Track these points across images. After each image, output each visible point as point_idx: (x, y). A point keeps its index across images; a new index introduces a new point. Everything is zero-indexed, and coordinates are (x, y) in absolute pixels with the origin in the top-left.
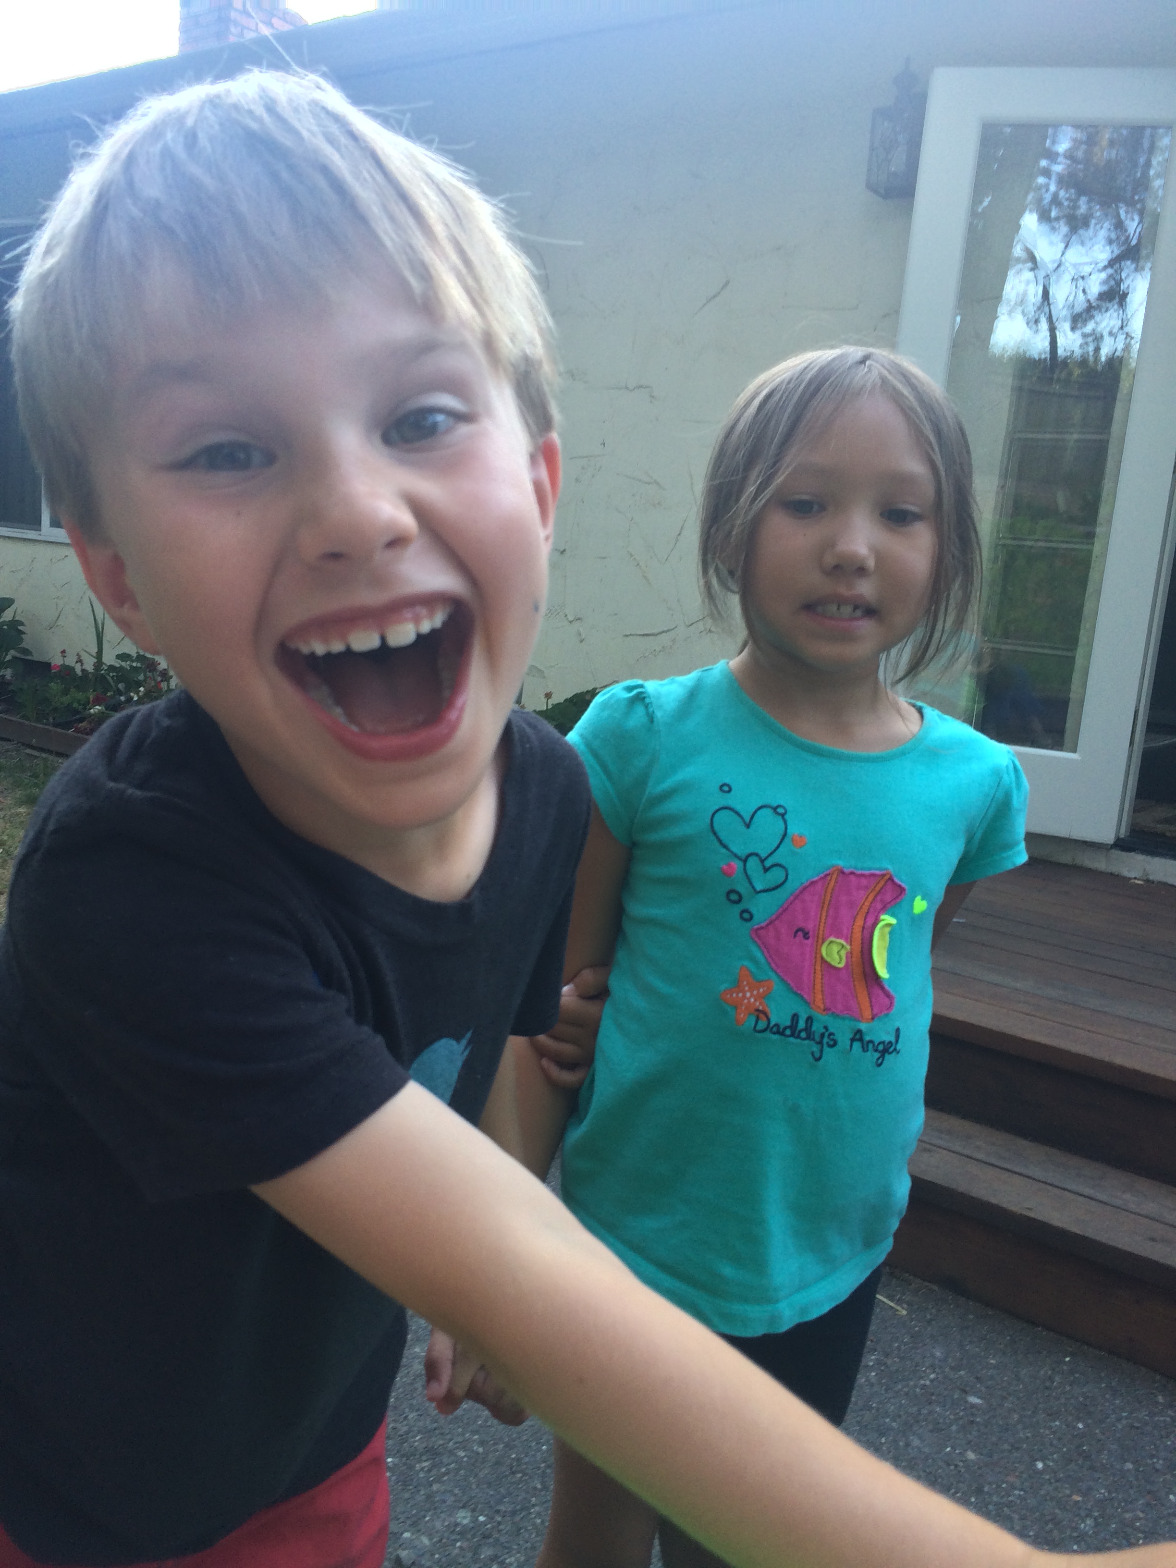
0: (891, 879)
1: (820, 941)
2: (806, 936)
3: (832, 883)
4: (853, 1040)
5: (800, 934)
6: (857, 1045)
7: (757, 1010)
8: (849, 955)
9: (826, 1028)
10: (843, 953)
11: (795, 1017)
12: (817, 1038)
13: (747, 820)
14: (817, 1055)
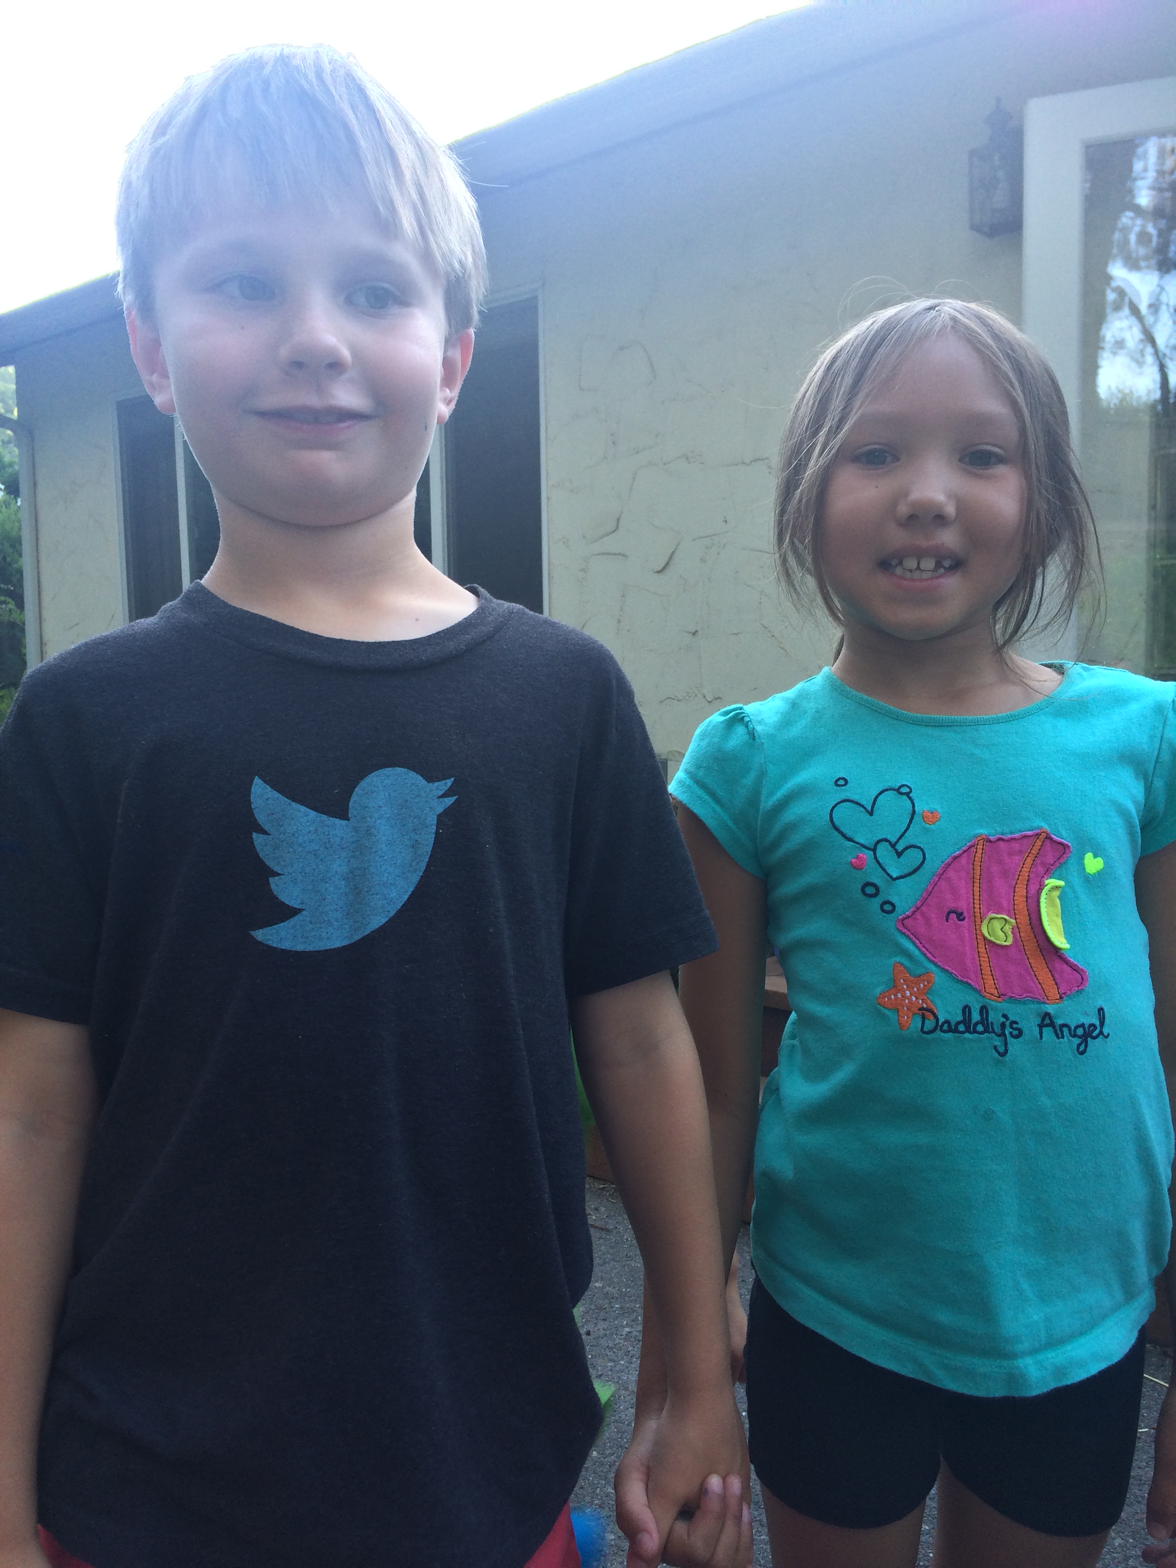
0: (1049, 838)
1: (978, 920)
2: (960, 917)
3: (979, 855)
4: (1041, 1026)
5: (953, 916)
6: (1048, 1032)
7: (922, 1009)
8: (1016, 930)
9: (1005, 1016)
10: (1008, 928)
11: (966, 1010)
12: (998, 1029)
13: (869, 809)
14: (1002, 1050)
